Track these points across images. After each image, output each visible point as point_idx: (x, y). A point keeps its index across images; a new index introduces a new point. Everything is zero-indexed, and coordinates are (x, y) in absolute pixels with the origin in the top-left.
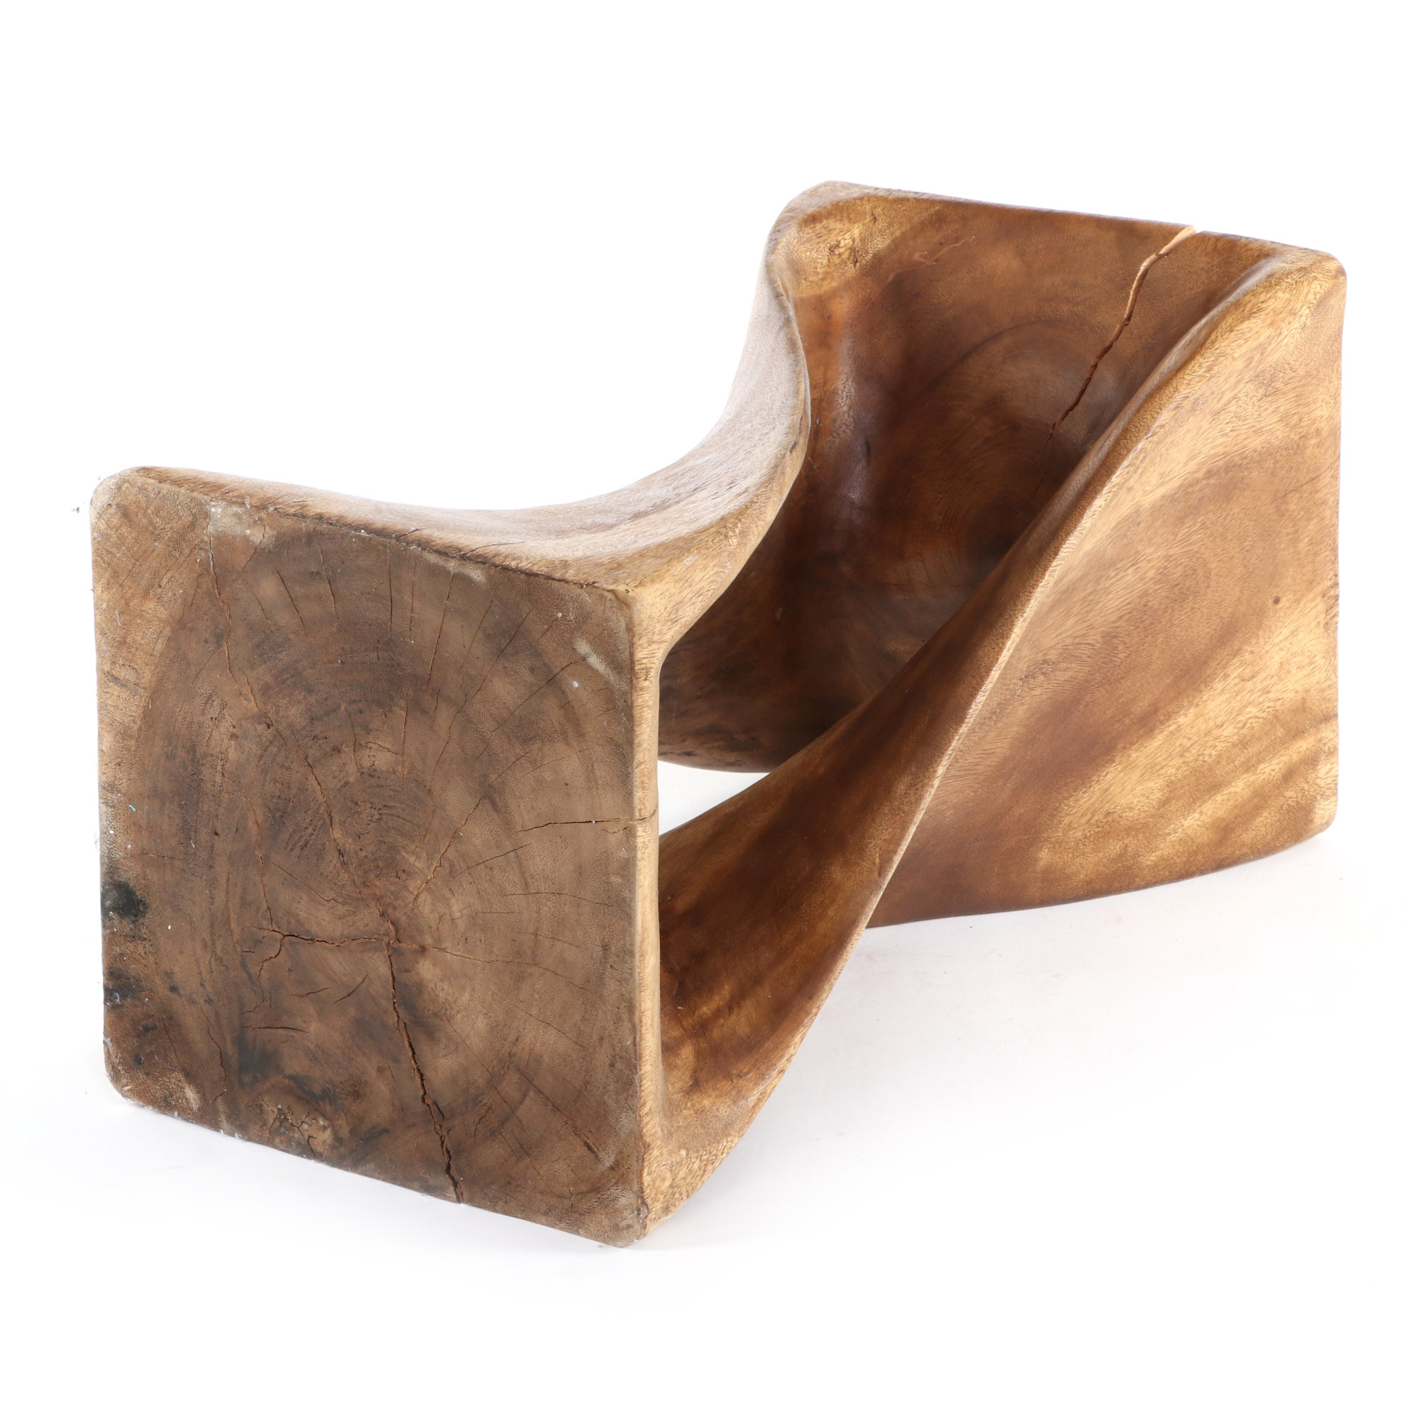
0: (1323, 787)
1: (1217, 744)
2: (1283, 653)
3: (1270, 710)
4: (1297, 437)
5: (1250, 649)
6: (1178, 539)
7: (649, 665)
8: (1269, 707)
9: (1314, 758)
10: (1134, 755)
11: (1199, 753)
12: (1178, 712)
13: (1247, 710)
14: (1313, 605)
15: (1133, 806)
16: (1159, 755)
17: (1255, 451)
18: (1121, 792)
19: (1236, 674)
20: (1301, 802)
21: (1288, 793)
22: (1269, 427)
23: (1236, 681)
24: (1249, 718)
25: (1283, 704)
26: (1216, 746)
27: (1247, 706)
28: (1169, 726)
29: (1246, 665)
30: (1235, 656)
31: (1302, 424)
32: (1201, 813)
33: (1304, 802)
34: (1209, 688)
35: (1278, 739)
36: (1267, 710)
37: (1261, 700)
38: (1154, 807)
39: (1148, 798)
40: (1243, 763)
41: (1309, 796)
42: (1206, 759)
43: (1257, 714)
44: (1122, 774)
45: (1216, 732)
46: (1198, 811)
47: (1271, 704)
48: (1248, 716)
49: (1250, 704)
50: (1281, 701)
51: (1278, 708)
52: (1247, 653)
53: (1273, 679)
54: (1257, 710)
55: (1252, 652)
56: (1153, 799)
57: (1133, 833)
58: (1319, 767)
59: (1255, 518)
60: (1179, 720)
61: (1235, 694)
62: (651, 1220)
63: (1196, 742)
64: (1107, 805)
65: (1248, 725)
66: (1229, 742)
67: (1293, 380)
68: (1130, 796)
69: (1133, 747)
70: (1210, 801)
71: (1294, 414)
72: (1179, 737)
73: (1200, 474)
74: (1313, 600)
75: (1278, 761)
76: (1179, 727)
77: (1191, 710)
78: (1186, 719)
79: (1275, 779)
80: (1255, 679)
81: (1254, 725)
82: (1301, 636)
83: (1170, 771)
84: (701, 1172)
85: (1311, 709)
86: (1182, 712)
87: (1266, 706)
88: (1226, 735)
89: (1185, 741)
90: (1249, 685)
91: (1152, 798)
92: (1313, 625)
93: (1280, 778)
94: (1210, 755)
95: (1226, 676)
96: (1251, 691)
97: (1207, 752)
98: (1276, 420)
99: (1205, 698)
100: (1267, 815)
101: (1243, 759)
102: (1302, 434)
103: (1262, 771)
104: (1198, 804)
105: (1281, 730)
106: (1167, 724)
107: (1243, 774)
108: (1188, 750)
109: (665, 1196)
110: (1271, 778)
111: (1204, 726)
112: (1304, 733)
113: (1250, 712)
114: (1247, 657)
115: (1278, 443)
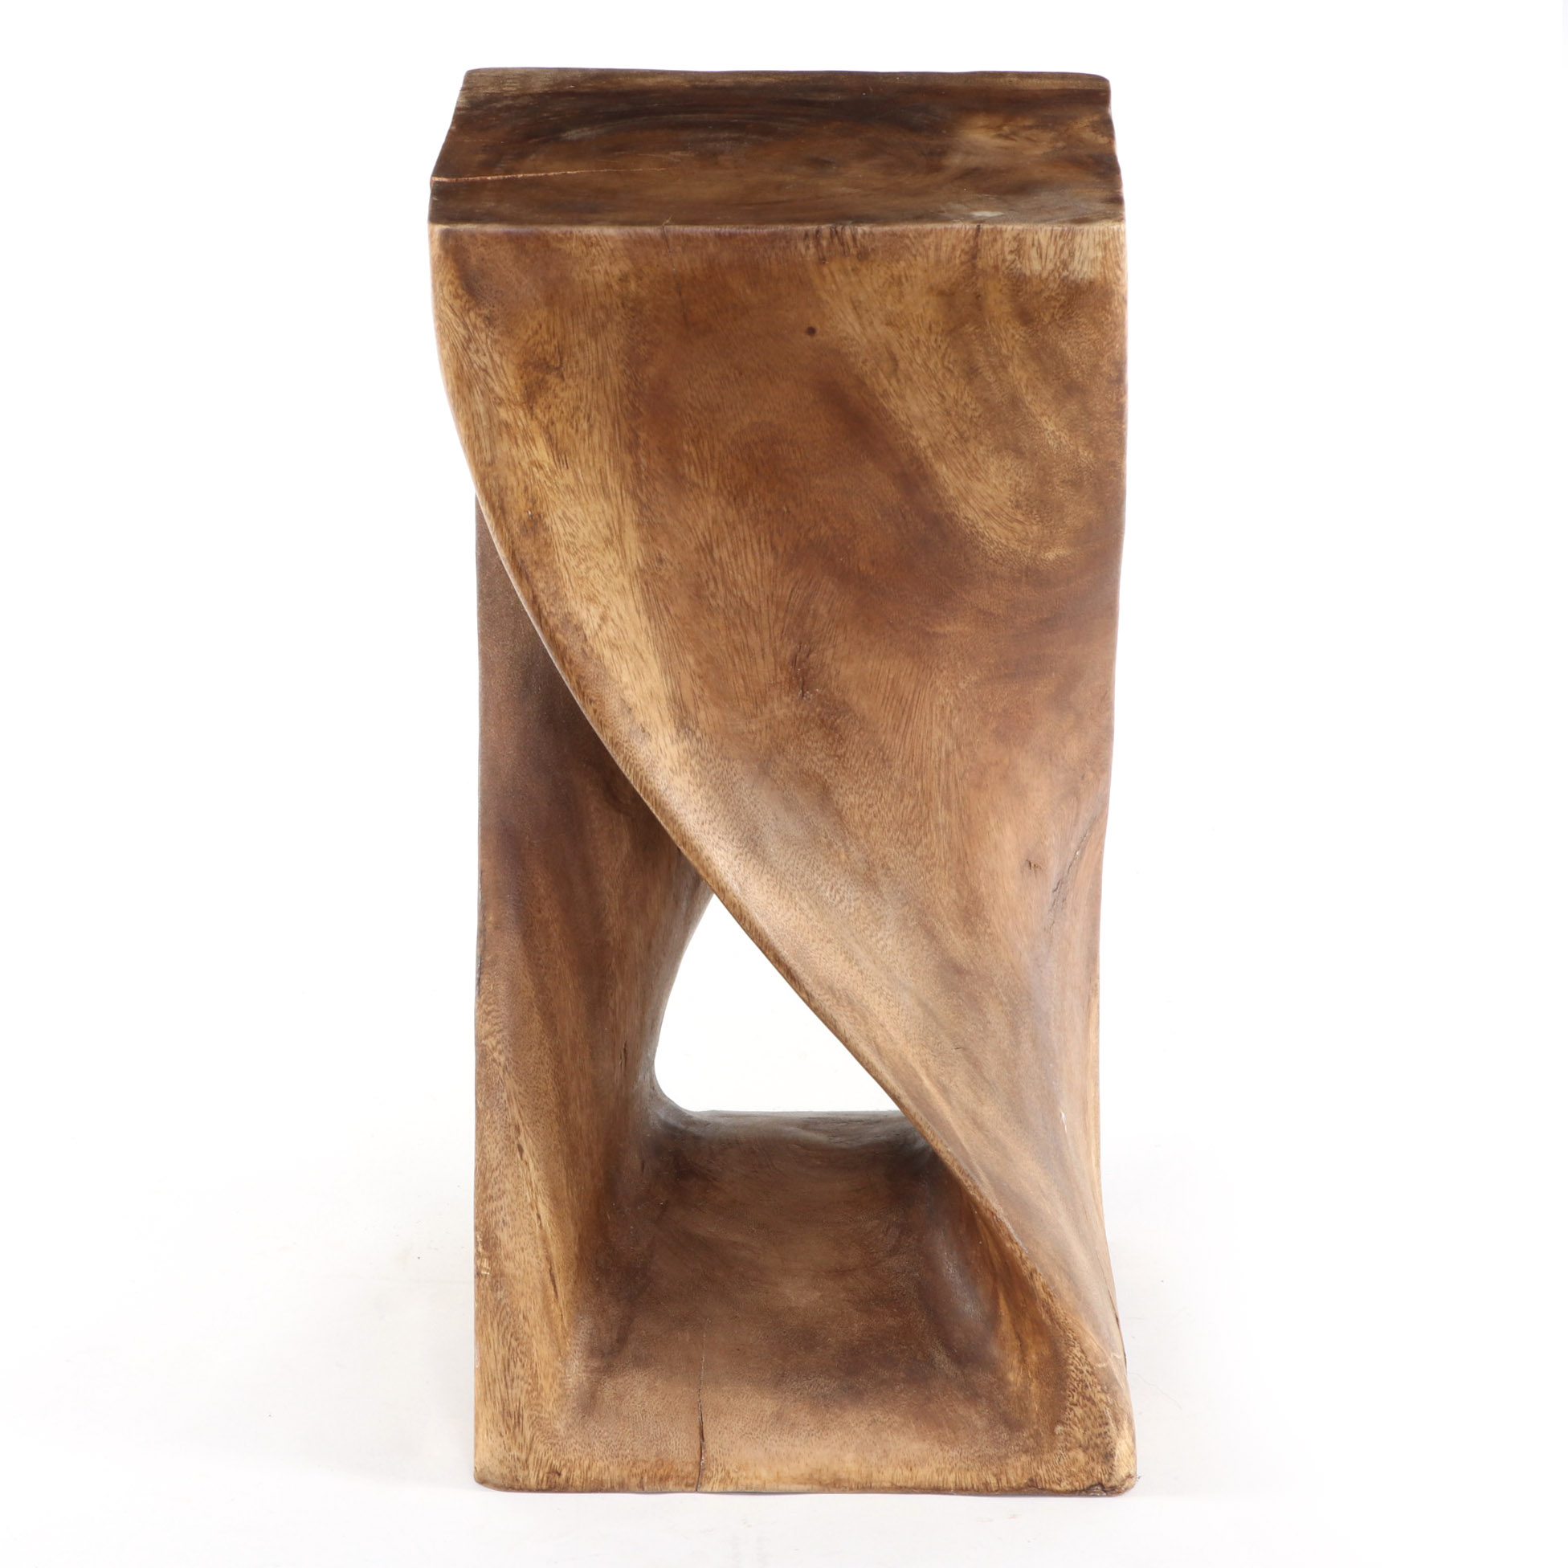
0: (1056, 265)
1: (963, 403)
2: (876, 322)
3: (939, 338)
4: (621, 311)
5: (860, 364)
6: (700, 482)
7: (547, 1470)
8: (936, 341)
9: (1014, 280)
10: (952, 492)
11: (968, 422)
12: (913, 449)
13: (931, 366)
14: (829, 278)
15: (1014, 483)
16: (959, 466)
17: (624, 372)
18: (994, 499)
19: (885, 382)
20: (1062, 302)
21: (1046, 319)
22: (600, 354)
23: (894, 382)
24: (943, 364)
25: (937, 323)
26: (966, 404)
27: (928, 367)
28: (926, 458)
29: (878, 369)
30: (863, 384)
31: (608, 305)
32: (1042, 415)
33: (1063, 298)
34: (893, 415)
35: (977, 331)
36: (939, 342)
37: (924, 349)
38: (1022, 463)
39: (1008, 470)
40: (995, 372)
41: (1059, 291)
42: (977, 414)
43: (940, 356)
44: (971, 502)
45: (949, 403)
46: (1038, 418)
47: (933, 337)
48: (939, 366)
49: (926, 364)
50: (933, 325)
51: (940, 330)
52: (864, 367)
53: (904, 335)
54: (936, 356)
55: (864, 362)
56: (1012, 465)
57: (1048, 478)
58: (1028, 273)
59: (704, 367)
60: (922, 447)
61: (909, 382)
62: (1109, 1480)
63: (954, 425)
64: (1006, 510)
65: (951, 366)
66: (965, 389)
67: (551, 327)
68: (1002, 489)
69: (941, 494)
70: (1031, 406)
71: (593, 316)
72: (942, 445)
73: (628, 460)
74: (823, 277)
75: (1003, 331)
76: (930, 445)
77: (915, 433)
78: (924, 438)
79: (1023, 335)
80: (898, 357)
81: (952, 359)
82: (862, 297)
83: (982, 452)
84: (1089, 1404)
85: (954, 284)
86: (913, 444)
87: (933, 343)
88: (955, 393)
89: (949, 438)
90: (902, 365)
91: (1009, 466)
92: (854, 279)
93: (1024, 328)
94: (974, 410)
95: (885, 394)
96: (911, 363)
97: (969, 414)
98: (594, 344)
99: (904, 418)
100: (1066, 343)
101: (990, 373)
102: (620, 305)
103: (1011, 349)
104: (1031, 419)
105: (967, 326)
106: (924, 461)
107: (1007, 372)
108: (961, 435)
109: (1093, 1459)
110: (1022, 339)
111: (938, 418)
112: (979, 296)
113: (936, 363)
114: (867, 368)
115: (622, 341)
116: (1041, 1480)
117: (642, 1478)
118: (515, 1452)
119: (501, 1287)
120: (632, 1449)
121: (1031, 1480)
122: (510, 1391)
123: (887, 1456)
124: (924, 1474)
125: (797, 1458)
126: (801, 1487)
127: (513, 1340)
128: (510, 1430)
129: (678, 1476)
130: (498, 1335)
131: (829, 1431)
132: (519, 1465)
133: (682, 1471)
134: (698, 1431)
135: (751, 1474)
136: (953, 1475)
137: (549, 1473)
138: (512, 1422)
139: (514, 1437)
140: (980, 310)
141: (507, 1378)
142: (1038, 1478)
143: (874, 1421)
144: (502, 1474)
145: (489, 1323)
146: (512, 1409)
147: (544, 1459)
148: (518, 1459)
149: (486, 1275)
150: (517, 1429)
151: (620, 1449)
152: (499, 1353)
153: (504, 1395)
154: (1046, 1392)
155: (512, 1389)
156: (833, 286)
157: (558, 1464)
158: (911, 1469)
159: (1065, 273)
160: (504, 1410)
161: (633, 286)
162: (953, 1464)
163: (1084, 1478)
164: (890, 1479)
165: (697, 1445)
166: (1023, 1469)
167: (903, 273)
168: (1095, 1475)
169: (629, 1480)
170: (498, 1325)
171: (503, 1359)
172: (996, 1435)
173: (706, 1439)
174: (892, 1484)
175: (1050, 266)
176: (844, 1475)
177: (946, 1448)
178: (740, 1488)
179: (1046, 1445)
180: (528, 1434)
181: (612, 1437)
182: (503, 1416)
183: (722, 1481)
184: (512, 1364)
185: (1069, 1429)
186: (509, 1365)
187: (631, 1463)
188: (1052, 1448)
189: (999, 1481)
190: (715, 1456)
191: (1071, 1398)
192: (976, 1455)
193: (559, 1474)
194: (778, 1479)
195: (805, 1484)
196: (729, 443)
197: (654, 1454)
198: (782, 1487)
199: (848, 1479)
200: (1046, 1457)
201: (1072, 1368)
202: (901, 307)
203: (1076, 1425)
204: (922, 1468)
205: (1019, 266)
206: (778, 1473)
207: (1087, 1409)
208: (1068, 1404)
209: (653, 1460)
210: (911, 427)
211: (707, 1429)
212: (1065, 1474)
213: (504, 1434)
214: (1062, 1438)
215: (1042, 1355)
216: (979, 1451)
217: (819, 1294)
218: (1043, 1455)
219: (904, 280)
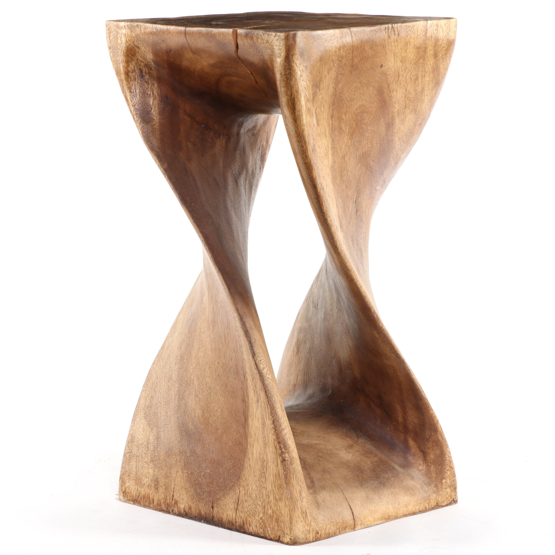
1: (410, 92)
2: (398, 61)
3: (412, 66)
4: (337, 62)
7: (315, 532)
9: (436, 41)
12: (393, 112)
15: (409, 125)
16: (401, 119)
17: (333, 87)
19: (394, 85)
21: (440, 56)
22: (329, 80)
23: (396, 85)
24: (410, 77)
25: (413, 60)
29: (394, 80)
31: (334, 60)
32: (427, 95)
33: (446, 46)
34: (393, 99)
35: (423, 62)
36: (412, 68)
37: (407, 71)
38: (414, 116)
39: (410, 120)
40: (422, 78)
41: (446, 44)
43: (410, 73)
45: (407, 92)
46: (425, 97)
49: (406, 77)
51: (413, 62)
52: (391, 80)
53: (404, 66)
55: (391, 78)
58: (439, 38)
59: (353, 83)
60: (395, 111)
61: (400, 85)
62: (455, 498)
63: (405, 101)
65: (412, 77)
66: (413, 86)
70: (425, 92)
71: (330, 64)
72: (400, 110)
74: (389, 44)
75: (429, 61)
76: (397, 111)
77: (395, 106)
80: (400, 75)
81: (413, 74)
87: (410, 68)
88: (410, 88)
90: (400, 78)
91: (411, 118)
92: (396, 44)
93: (434, 60)
95: (393, 90)
96: (402, 77)
98: (328, 76)
99: (395, 100)
101: (420, 79)
102: (337, 59)
103: (428, 68)
104: (423, 97)
105: (420, 60)
106: (394, 117)
107: (425, 78)
108: (406, 106)
109: (452, 491)
110: (433, 64)
111: (403, 99)
112: (426, 48)
115: (335, 74)
116: (439, 503)
117: (340, 529)
118: (306, 528)
119: (294, 463)
120: (335, 519)
121: (437, 503)
122: (302, 503)
123: (400, 504)
124: (411, 508)
125: (377, 511)
126: (380, 522)
127: (301, 483)
128: (304, 518)
129: (349, 526)
130: (296, 482)
131: (382, 499)
132: (307, 532)
133: (350, 523)
134: (349, 507)
135: (367, 520)
136: (418, 506)
137: (316, 534)
138: (304, 515)
139: (305, 521)
140: (425, 53)
141: (301, 498)
142: (439, 502)
143: (392, 492)
144: (303, 538)
145: (292, 478)
146: (304, 510)
147: (314, 528)
148: (307, 530)
149: (288, 460)
150: (306, 518)
151: (332, 519)
152: (297, 489)
153: (301, 505)
154: (438, 468)
155: (303, 502)
156: (391, 47)
157: (318, 529)
158: (407, 507)
159: (448, 37)
160: (301, 511)
161: (342, 52)
162: (417, 502)
163: (450, 499)
164: (402, 512)
165: (351, 513)
166: (435, 499)
167: (408, 41)
168: (452, 497)
169: (337, 531)
170: (296, 478)
171: (299, 491)
172: (424, 489)
173: (353, 510)
174: (403, 514)
175: (445, 35)
176: (390, 514)
177: (414, 497)
178: (366, 526)
179: (440, 488)
180: (309, 519)
181: (329, 515)
182: (302, 514)
183: (361, 524)
184: (302, 492)
185: (446, 480)
186: (301, 493)
187: (336, 525)
188: (442, 489)
189: (429, 505)
190: (357, 516)
191: (447, 468)
192: (422, 497)
193: (318, 533)
194: (374, 520)
195: (381, 520)
196: (353, 114)
197: (341, 519)
198: (376, 523)
199: (392, 515)
200: (441, 493)
201: (447, 456)
202: (406, 54)
203: (448, 478)
204: (410, 506)
205: (437, 35)
206: (374, 518)
207: (450, 471)
208: (446, 471)
209: (341, 521)
210: (395, 103)
211: (352, 506)
212: (445, 498)
213: (302, 521)
214: (444, 484)
215: (436, 454)
216: (422, 496)
217: (351, 454)
218: (440, 492)
219: (408, 43)
